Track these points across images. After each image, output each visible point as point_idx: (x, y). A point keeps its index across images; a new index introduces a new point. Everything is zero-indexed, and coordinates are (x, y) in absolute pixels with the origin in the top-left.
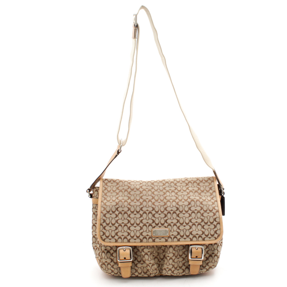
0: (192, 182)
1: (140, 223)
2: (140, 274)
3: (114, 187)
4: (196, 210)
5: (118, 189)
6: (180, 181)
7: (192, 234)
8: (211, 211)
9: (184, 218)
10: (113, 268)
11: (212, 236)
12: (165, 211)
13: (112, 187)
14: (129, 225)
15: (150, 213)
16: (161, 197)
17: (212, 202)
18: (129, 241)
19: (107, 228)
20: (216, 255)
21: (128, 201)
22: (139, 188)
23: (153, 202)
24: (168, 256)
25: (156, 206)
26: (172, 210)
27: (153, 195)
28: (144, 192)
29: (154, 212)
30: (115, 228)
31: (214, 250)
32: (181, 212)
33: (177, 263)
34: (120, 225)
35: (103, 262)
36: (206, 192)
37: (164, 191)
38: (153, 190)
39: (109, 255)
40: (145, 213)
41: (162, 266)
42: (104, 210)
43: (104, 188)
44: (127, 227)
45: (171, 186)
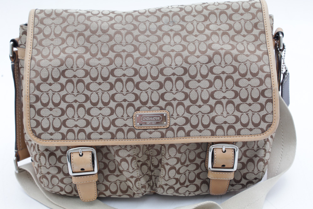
0: (218, 12)
1: (109, 101)
2: (115, 193)
3: (58, 27)
4: (223, 73)
5: (66, 32)
6: (191, 11)
7: (214, 123)
8: (254, 75)
9: (199, 90)
10: (62, 182)
11: (256, 125)
12: (160, 75)
13: (53, 26)
14: (88, 105)
15: (130, 80)
16: (152, 46)
17: (257, 55)
18: (89, 137)
19: (45, 112)
20: (261, 160)
21: (84, 55)
22: (108, 29)
23: (135, 57)
24: (167, 164)
25: (141, 65)
26: (174, 74)
27: (135, 43)
28: (118, 38)
29: (137, 79)
30: (60, 112)
31: (257, 150)
32: (193, 77)
33: (185, 174)
34: (70, 106)
35: (42, 172)
36: (246, 33)
37: (159, 33)
38: (136, 33)
39: (53, 159)
40: (119, 80)
41: (156, 178)
42: (36, 77)
43: (37, 30)
44: (85, 109)
45: (173, 22)
